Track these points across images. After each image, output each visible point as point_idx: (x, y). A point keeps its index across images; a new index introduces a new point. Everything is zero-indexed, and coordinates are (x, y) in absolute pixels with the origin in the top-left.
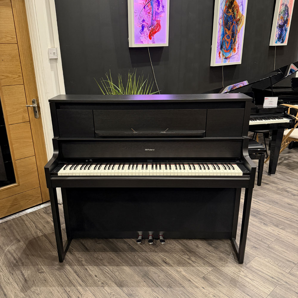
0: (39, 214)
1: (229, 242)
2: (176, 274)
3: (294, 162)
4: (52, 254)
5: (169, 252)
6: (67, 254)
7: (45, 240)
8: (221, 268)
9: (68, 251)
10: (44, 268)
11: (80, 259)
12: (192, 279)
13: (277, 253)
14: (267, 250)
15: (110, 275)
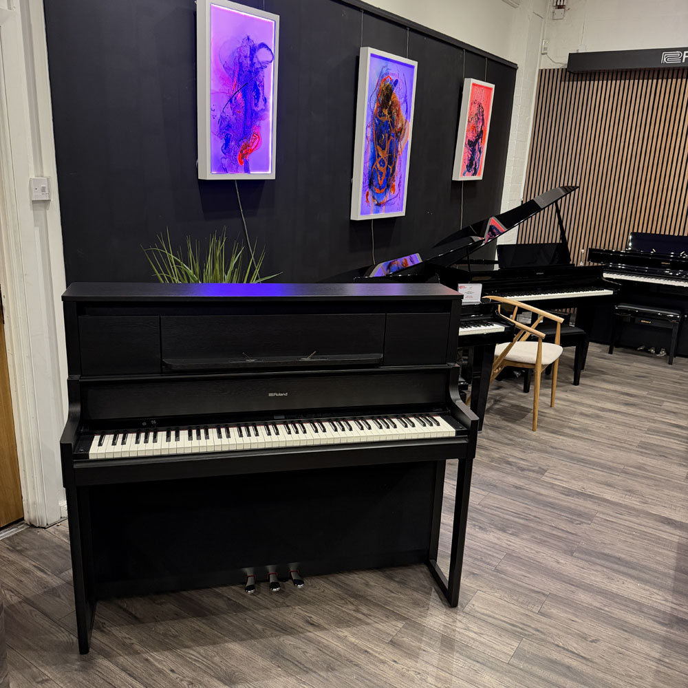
1: (425, 569)
2: (336, 644)
3: (513, 406)
5: (314, 603)
6: (93, 634)
7: (30, 611)
8: (419, 620)
9: (94, 627)
10: (48, 672)
11: (128, 641)
12: (372, 649)
15: (203, 664)
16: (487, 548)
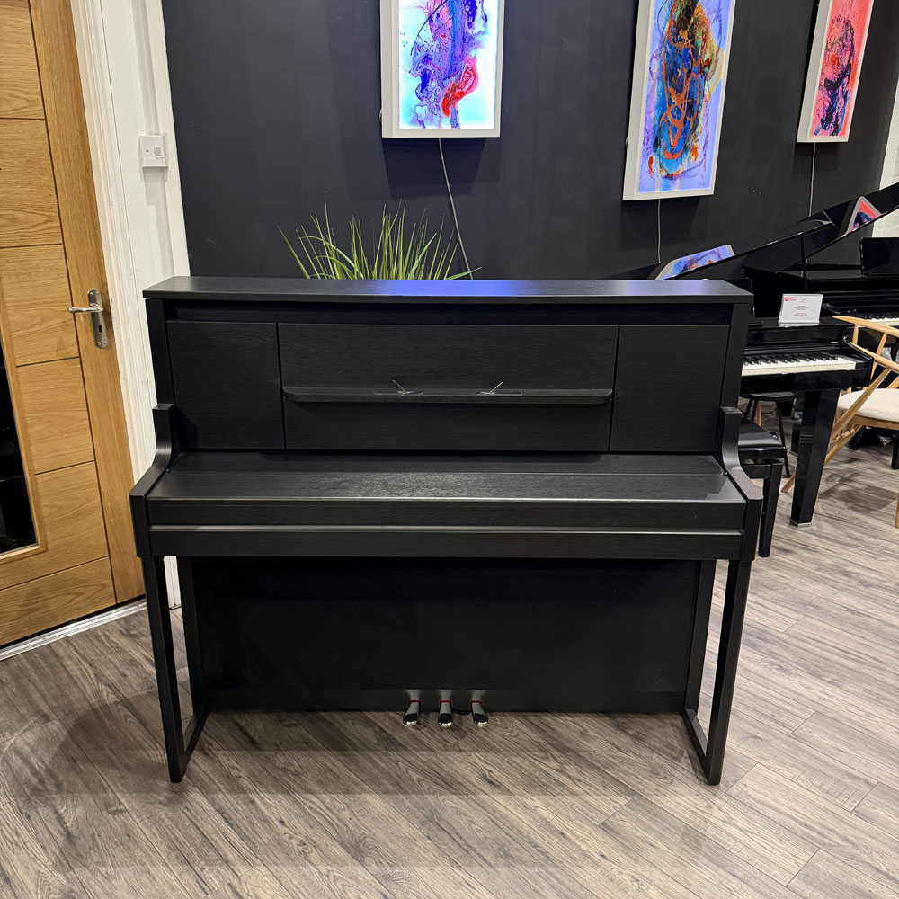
0: (106, 636)
1: (679, 721)
2: (520, 816)
3: (870, 488)
4: (147, 757)
5: (499, 751)
6: (192, 756)
7: (126, 716)
8: (654, 798)
9: (196, 747)
10: (125, 801)
11: (235, 772)
12: (571, 832)
13: (818, 754)
14: (790, 744)
15: (325, 818)
16: (785, 699)
